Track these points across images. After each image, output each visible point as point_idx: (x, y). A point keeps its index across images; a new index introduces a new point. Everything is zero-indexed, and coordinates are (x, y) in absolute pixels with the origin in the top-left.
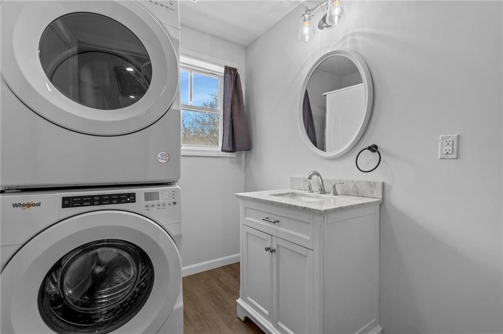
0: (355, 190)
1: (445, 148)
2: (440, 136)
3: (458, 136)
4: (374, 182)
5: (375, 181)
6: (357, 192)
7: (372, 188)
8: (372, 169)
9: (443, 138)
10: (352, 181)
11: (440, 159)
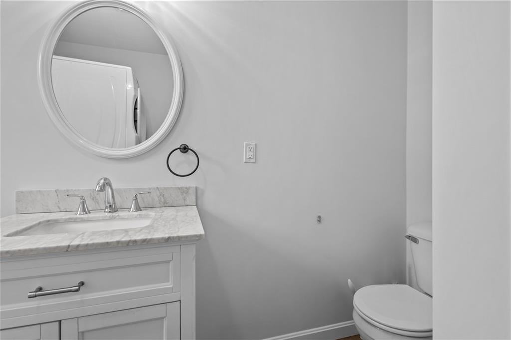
0: (162, 200)
1: (248, 153)
2: (245, 143)
3: (256, 144)
4: (186, 188)
5: (188, 186)
6: (165, 202)
7: (184, 194)
8: (190, 172)
9: (247, 145)
10: (157, 188)
11: (245, 162)
